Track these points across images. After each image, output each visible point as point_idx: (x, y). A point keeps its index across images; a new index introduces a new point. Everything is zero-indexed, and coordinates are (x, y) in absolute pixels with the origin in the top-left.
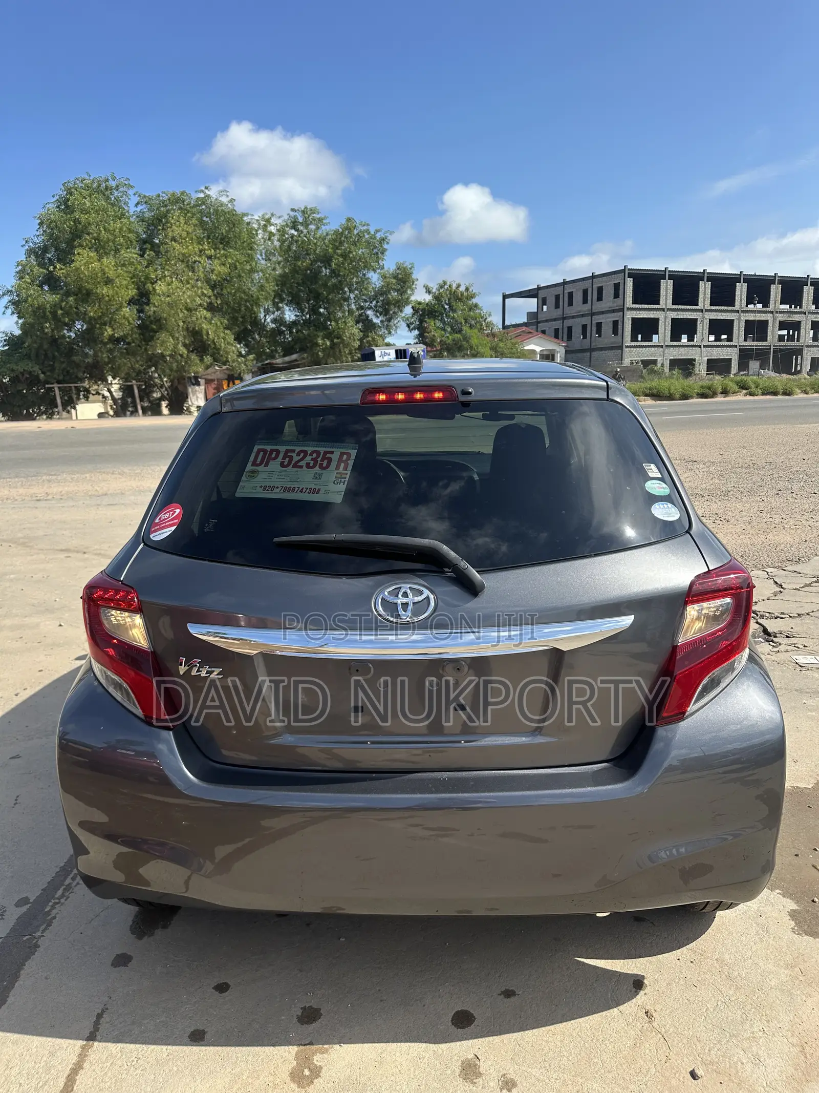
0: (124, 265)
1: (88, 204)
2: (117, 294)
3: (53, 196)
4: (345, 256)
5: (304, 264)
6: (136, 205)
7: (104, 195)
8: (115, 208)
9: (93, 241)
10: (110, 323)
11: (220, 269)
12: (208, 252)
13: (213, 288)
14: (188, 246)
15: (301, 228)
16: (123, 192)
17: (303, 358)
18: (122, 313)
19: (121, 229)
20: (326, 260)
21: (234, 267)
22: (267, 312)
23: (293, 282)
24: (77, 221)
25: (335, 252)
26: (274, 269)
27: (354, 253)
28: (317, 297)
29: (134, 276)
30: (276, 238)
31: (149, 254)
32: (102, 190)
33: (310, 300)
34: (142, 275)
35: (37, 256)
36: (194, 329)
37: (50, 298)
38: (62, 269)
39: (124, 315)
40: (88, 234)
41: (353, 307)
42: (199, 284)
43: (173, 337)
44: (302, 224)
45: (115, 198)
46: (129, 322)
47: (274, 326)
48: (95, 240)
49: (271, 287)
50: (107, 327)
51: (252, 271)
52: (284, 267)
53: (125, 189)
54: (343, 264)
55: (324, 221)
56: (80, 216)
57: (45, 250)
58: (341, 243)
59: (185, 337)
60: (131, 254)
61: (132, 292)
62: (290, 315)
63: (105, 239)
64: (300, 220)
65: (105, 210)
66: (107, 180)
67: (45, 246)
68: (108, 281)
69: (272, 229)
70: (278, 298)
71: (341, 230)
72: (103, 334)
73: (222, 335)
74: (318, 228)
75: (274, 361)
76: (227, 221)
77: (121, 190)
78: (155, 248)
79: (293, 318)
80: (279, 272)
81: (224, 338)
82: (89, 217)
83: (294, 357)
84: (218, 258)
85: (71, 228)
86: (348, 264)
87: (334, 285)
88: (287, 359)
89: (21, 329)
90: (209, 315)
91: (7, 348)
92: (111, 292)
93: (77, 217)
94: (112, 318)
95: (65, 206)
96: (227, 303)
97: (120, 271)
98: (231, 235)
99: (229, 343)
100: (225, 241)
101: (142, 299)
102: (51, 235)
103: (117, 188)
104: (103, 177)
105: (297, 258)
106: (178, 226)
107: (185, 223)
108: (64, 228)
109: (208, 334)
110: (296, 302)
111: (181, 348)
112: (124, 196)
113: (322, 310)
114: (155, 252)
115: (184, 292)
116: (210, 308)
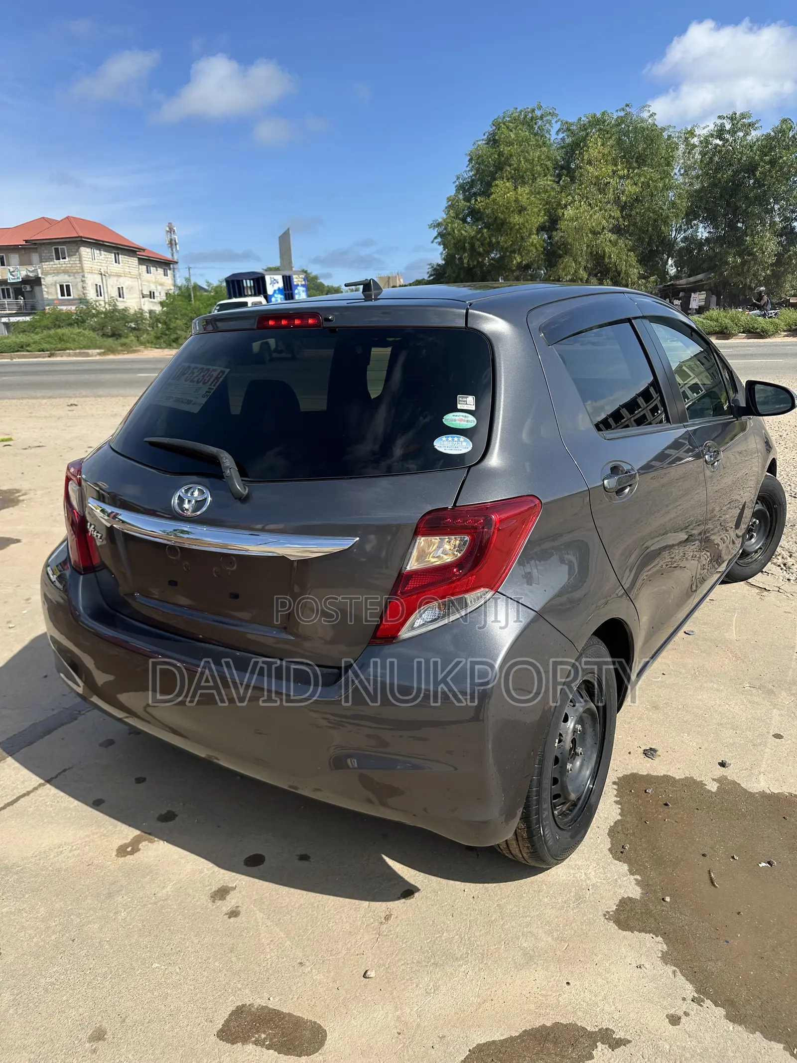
0: (539, 193)
1: (513, 136)
2: (527, 222)
3: (484, 135)
4: (773, 163)
5: (725, 176)
6: (557, 133)
7: (529, 125)
8: (537, 137)
9: (513, 172)
10: (519, 250)
11: (631, 189)
12: (621, 173)
13: (622, 209)
14: (602, 168)
15: (727, 136)
16: (547, 120)
17: (710, 278)
18: (531, 240)
19: (539, 157)
20: (751, 169)
21: (646, 185)
22: (679, 231)
23: (710, 197)
24: (500, 154)
25: (762, 160)
26: (691, 184)
27: (785, 158)
28: (735, 210)
29: (547, 203)
30: (698, 149)
31: (565, 179)
32: (528, 121)
33: (727, 215)
34: (555, 202)
35: (464, 191)
36: (597, 253)
37: (469, 230)
38: (481, 202)
39: (533, 242)
40: (510, 166)
41: (777, 219)
42: (609, 206)
43: (575, 261)
44: (729, 132)
45: (539, 128)
46: (536, 248)
47: (684, 244)
48: (515, 171)
49: (684, 204)
50: (516, 255)
51: (667, 188)
52: (702, 182)
53: (549, 117)
54: (770, 171)
55: (756, 126)
56: (504, 149)
57: (472, 183)
58: (772, 149)
59: (587, 262)
60: (546, 182)
61: (542, 219)
62: (703, 233)
63: (524, 169)
64: (728, 127)
65: (528, 140)
66: (533, 111)
67: (473, 181)
68: (521, 210)
69: (695, 141)
70: (691, 215)
71: (773, 134)
72: (513, 261)
73: (625, 257)
74: (747, 134)
75: (677, 282)
76: (646, 138)
77: (545, 119)
78: (571, 174)
79: (706, 235)
80: (697, 186)
81: (626, 261)
82: (511, 149)
83: (700, 277)
84: (632, 178)
85: (495, 162)
86: (776, 172)
87: (756, 197)
88: (692, 279)
89: (444, 259)
90: (614, 237)
91: (432, 278)
92: (521, 220)
93: (502, 150)
94: (521, 245)
95: (493, 141)
96: (635, 224)
97: (532, 199)
98: (648, 152)
99: (630, 266)
100: (641, 160)
101: (552, 224)
102: (478, 170)
103: (541, 118)
104: (530, 107)
105: (717, 170)
106: (596, 148)
107: (602, 145)
108: (489, 162)
109: (610, 257)
110: (711, 219)
111: (582, 272)
112: (547, 125)
113: (739, 225)
114: (570, 177)
115: (591, 216)
116: (617, 230)
